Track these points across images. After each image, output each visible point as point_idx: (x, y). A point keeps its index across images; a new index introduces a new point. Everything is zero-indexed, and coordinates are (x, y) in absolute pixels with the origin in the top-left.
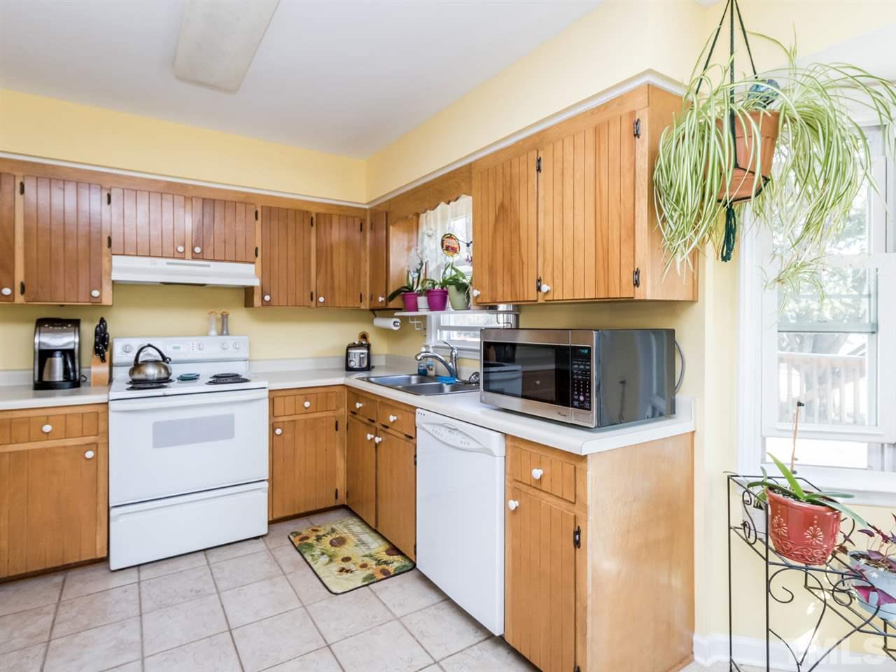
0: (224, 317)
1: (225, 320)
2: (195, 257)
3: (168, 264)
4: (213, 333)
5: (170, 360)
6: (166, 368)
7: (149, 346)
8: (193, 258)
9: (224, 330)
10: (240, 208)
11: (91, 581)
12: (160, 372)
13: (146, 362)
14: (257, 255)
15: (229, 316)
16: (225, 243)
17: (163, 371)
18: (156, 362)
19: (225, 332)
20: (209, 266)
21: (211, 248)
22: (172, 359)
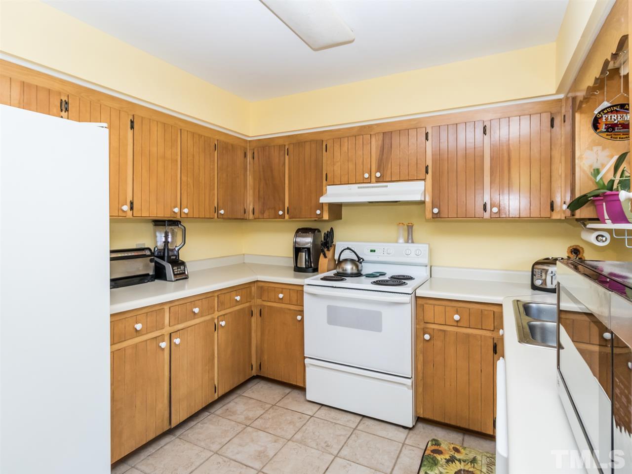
0: (410, 228)
1: (410, 230)
2: (378, 180)
3: (359, 188)
4: (401, 241)
5: (363, 260)
6: (357, 266)
7: (348, 248)
8: (377, 182)
9: (410, 239)
10: (413, 133)
11: (296, 401)
12: (352, 268)
13: (346, 260)
14: (427, 172)
15: (414, 227)
16: (400, 166)
17: (354, 268)
18: (352, 261)
19: (410, 241)
20: (387, 186)
21: (389, 172)
22: (365, 259)
